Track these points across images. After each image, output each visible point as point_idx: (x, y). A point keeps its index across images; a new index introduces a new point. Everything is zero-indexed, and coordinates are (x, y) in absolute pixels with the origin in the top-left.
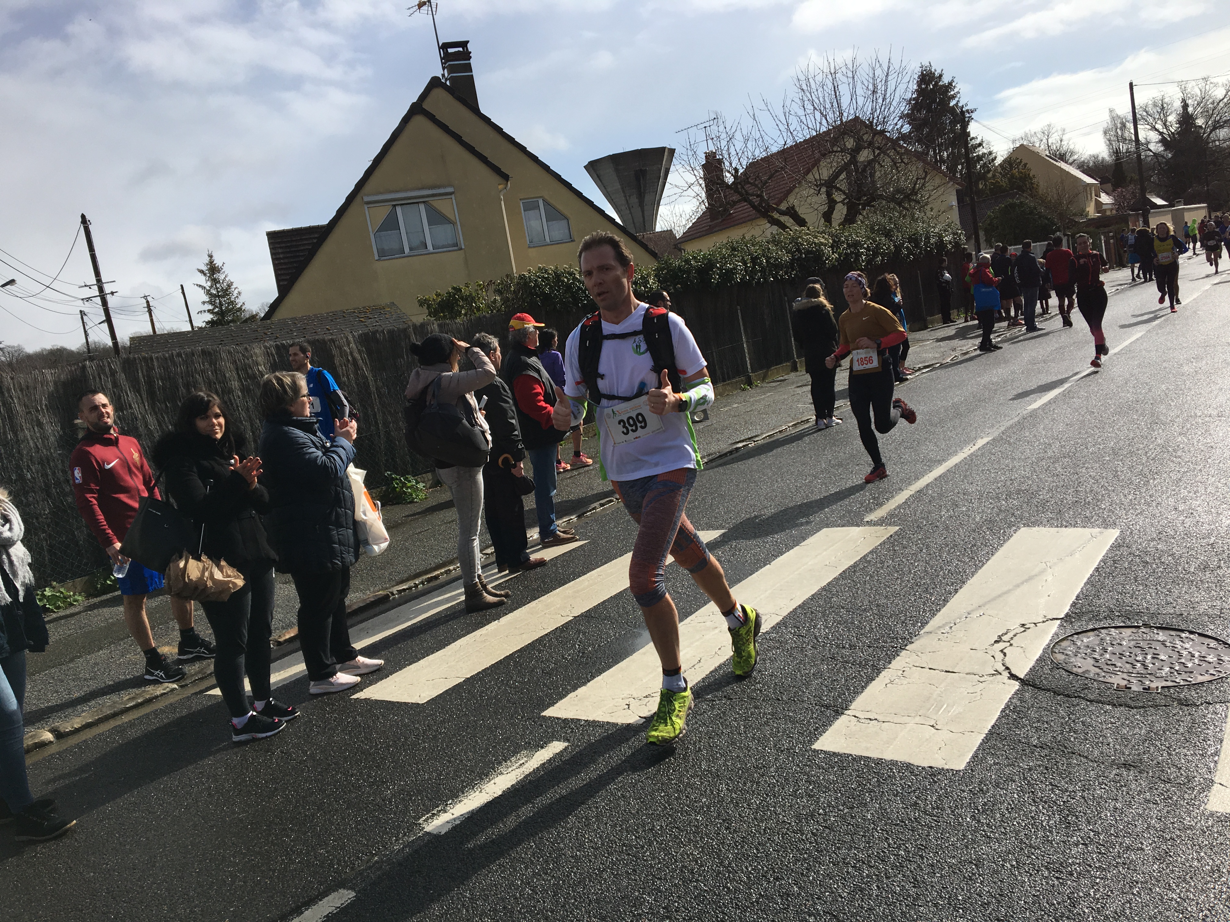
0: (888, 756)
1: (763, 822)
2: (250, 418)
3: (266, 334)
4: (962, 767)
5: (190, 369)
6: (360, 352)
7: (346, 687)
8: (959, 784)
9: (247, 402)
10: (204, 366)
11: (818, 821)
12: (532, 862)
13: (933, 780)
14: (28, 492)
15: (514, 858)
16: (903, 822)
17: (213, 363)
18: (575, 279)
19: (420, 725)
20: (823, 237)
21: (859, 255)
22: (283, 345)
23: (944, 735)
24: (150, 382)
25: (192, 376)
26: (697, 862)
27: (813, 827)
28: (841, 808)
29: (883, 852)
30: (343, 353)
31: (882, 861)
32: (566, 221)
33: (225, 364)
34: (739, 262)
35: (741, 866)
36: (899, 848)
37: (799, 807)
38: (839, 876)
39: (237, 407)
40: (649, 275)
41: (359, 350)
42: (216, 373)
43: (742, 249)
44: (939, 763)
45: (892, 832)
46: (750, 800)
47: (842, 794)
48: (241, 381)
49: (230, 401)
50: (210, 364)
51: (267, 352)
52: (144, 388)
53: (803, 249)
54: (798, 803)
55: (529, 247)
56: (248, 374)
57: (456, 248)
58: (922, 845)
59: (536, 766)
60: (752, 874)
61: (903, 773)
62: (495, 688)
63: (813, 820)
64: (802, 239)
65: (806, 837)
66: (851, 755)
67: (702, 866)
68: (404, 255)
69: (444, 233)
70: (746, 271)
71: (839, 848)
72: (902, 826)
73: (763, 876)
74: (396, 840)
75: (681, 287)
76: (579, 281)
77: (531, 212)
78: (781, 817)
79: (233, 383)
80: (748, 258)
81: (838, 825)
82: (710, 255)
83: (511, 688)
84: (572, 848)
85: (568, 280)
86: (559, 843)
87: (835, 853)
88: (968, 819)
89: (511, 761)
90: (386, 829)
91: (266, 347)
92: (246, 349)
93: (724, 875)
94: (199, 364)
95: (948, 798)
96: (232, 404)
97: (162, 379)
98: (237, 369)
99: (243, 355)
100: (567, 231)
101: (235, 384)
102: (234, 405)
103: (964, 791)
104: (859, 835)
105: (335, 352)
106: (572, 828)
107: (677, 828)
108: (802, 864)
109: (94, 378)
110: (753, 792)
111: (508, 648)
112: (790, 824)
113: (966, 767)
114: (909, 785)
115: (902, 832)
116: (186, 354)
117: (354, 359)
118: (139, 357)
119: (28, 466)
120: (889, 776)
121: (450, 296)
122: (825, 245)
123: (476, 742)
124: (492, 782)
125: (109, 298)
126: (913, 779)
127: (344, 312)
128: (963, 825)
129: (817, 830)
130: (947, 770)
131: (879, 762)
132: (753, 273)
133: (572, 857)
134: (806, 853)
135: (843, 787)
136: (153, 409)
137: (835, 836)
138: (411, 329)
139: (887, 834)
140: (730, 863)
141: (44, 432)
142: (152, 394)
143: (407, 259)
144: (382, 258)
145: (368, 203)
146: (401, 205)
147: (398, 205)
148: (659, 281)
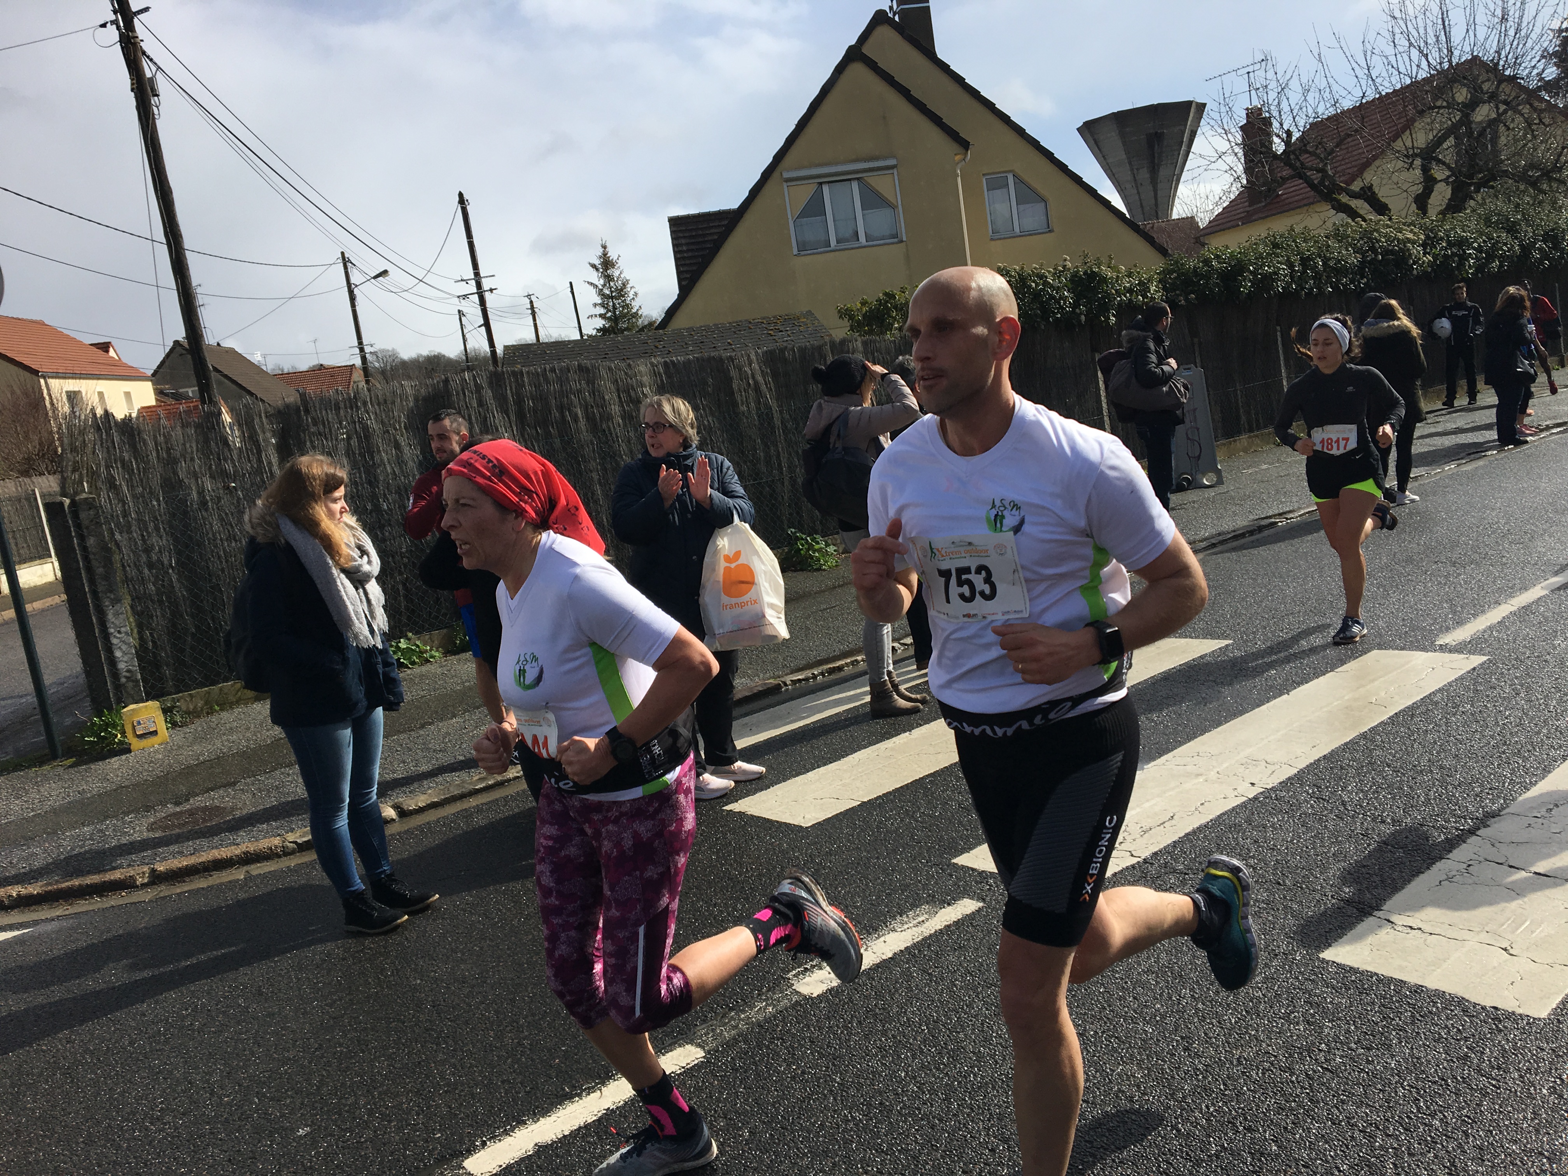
0: (1432, 982)
1: (1237, 1049)
2: (631, 451)
3: (657, 347)
4: (1544, 1014)
5: (564, 388)
6: (763, 374)
7: (718, 794)
8: (1536, 1039)
9: (628, 432)
10: (580, 384)
11: (1316, 1060)
12: (922, 1052)
13: (1497, 1026)
14: (384, 526)
15: (900, 1041)
16: (1443, 1079)
17: (590, 382)
18: (1046, 283)
19: (801, 854)
20: (1411, 232)
21: (1464, 257)
22: (672, 362)
23: (1522, 964)
24: (519, 402)
25: (567, 397)
26: (1139, 1087)
27: (1308, 1065)
28: (1353, 1046)
29: (1408, 1117)
30: (743, 376)
31: (1405, 1129)
32: (1043, 204)
33: (605, 383)
34: (1281, 264)
35: (1200, 1104)
36: (1433, 1115)
37: (1291, 1036)
38: (1339, 1140)
39: (617, 437)
40: (1150, 280)
41: (762, 371)
42: (594, 394)
43: (1288, 245)
44: (1508, 1003)
45: (1425, 1092)
46: (1223, 1015)
47: (1356, 1027)
48: (623, 406)
49: (610, 430)
50: (588, 383)
51: (654, 370)
52: (512, 408)
53: (1380, 247)
54: (1290, 1030)
55: (992, 239)
56: (630, 397)
57: (896, 240)
58: (1469, 1117)
59: (938, 927)
60: (1215, 1117)
61: (1452, 1010)
62: (896, 820)
63: (1310, 1057)
64: (1377, 231)
65: (1297, 1079)
66: (1376, 974)
67: (1144, 1094)
68: (829, 249)
69: (881, 220)
70: (1292, 277)
71: (1343, 1102)
72: (1441, 1086)
73: (1229, 1122)
74: (759, 995)
75: (1196, 298)
76: (1051, 286)
77: (998, 192)
78: (1264, 1045)
79: (613, 407)
80: (1295, 259)
81: (1345, 1070)
82: (1240, 253)
83: (917, 821)
84: (974, 1042)
85: (1037, 285)
86: (959, 1033)
87: (1338, 1108)
88: (1545, 1091)
89: (907, 916)
90: (748, 978)
91: (652, 364)
92: (629, 365)
93: (1175, 1111)
94: (575, 382)
95: (1516, 1055)
96: (611, 434)
97: (533, 400)
98: (618, 390)
99: (626, 374)
100: (1044, 218)
101: (615, 409)
102: (614, 435)
103: (1543, 1050)
104: (1376, 1088)
105: (733, 373)
106: (977, 1015)
107: (1116, 1038)
108: (1287, 1115)
109: (458, 394)
110: (1228, 1005)
111: (919, 769)
112: (1276, 1057)
113: (1549, 1014)
114: (1459, 1030)
115: (1440, 1094)
116: (561, 370)
117: (756, 383)
118: (507, 371)
119: (385, 495)
120: (1430, 1012)
121: (880, 305)
122: (1413, 242)
123: (867, 885)
124: (882, 939)
125: (487, 295)
126: (1465, 1021)
127: (750, 322)
128: (1534, 1099)
129: (1314, 1071)
130: (1520, 1015)
131: (1418, 990)
132: (1301, 280)
133: (972, 1052)
134: (1295, 1101)
135: (1360, 1017)
136: (523, 436)
137: (1339, 1084)
138: (828, 347)
139: (1418, 1093)
140: (1184, 1097)
141: (402, 456)
142: (521, 416)
143: (832, 254)
144: (802, 253)
145: (788, 180)
146: (829, 182)
147: (825, 182)
148: (1165, 289)
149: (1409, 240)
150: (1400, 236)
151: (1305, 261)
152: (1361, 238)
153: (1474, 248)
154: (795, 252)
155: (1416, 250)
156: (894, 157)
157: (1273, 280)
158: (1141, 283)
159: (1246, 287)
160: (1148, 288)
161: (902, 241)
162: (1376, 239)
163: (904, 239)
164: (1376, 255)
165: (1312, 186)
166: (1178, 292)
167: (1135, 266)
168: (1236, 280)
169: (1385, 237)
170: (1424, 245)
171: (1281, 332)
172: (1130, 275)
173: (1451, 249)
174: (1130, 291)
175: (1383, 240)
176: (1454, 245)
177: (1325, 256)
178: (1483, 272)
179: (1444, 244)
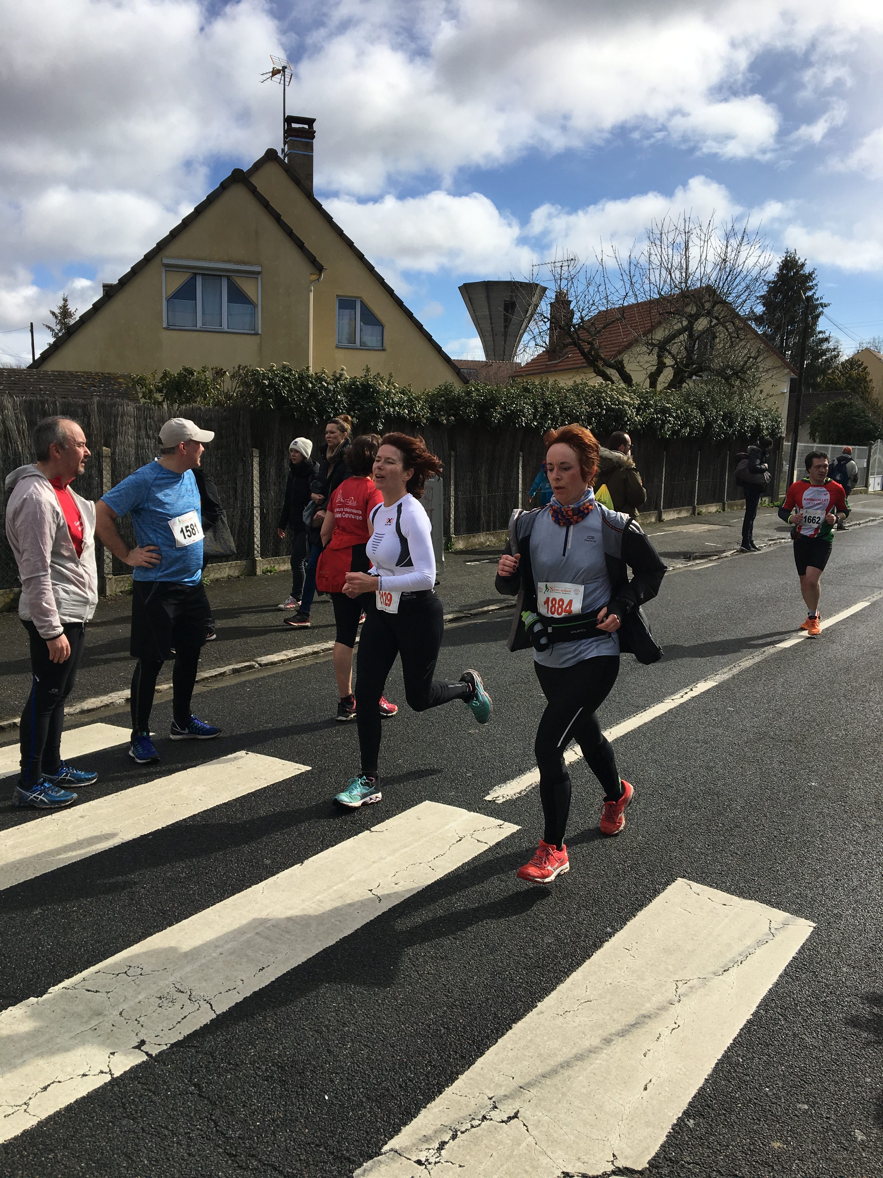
32: (381, 328)
53: (606, 404)
55: (337, 347)
57: (252, 332)
68: (195, 328)
75: (455, 420)
77: (347, 312)
80: (540, 402)
82: (496, 390)
85: (314, 386)
100: (380, 338)
121: (179, 378)
122: (630, 405)
143: (196, 334)
144: (171, 327)
145: (167, 266)
146: (203, 274)
147: (200, 274)
148: (431, 408)
149: (627, 403)
150: (621, 398)
151: (546, 405)
152: (593, 396)
153: (674, 417)
154: (165, 325)
155: (631, 412)
156: (259, 264)
157: (519, 416)
158: (410, 400)
159: (496, 416)
160: (415, 404)
161: (257, 334)
162: (603, 398)
163: (260, 332)
164: (602, 410)
165: (583, 353)
166: (442, 413)
167: (409, 385)
168: (489, 411)
169: (610, 398)
170: (638, 410)
171: (523, 457)
172: (403, 392)
173: (657, 415)
174: (400, 404)
175: (609, 400)
176: (660, 412)
177: (563, 405)
178: (678, 435)
179: (652, 410)
